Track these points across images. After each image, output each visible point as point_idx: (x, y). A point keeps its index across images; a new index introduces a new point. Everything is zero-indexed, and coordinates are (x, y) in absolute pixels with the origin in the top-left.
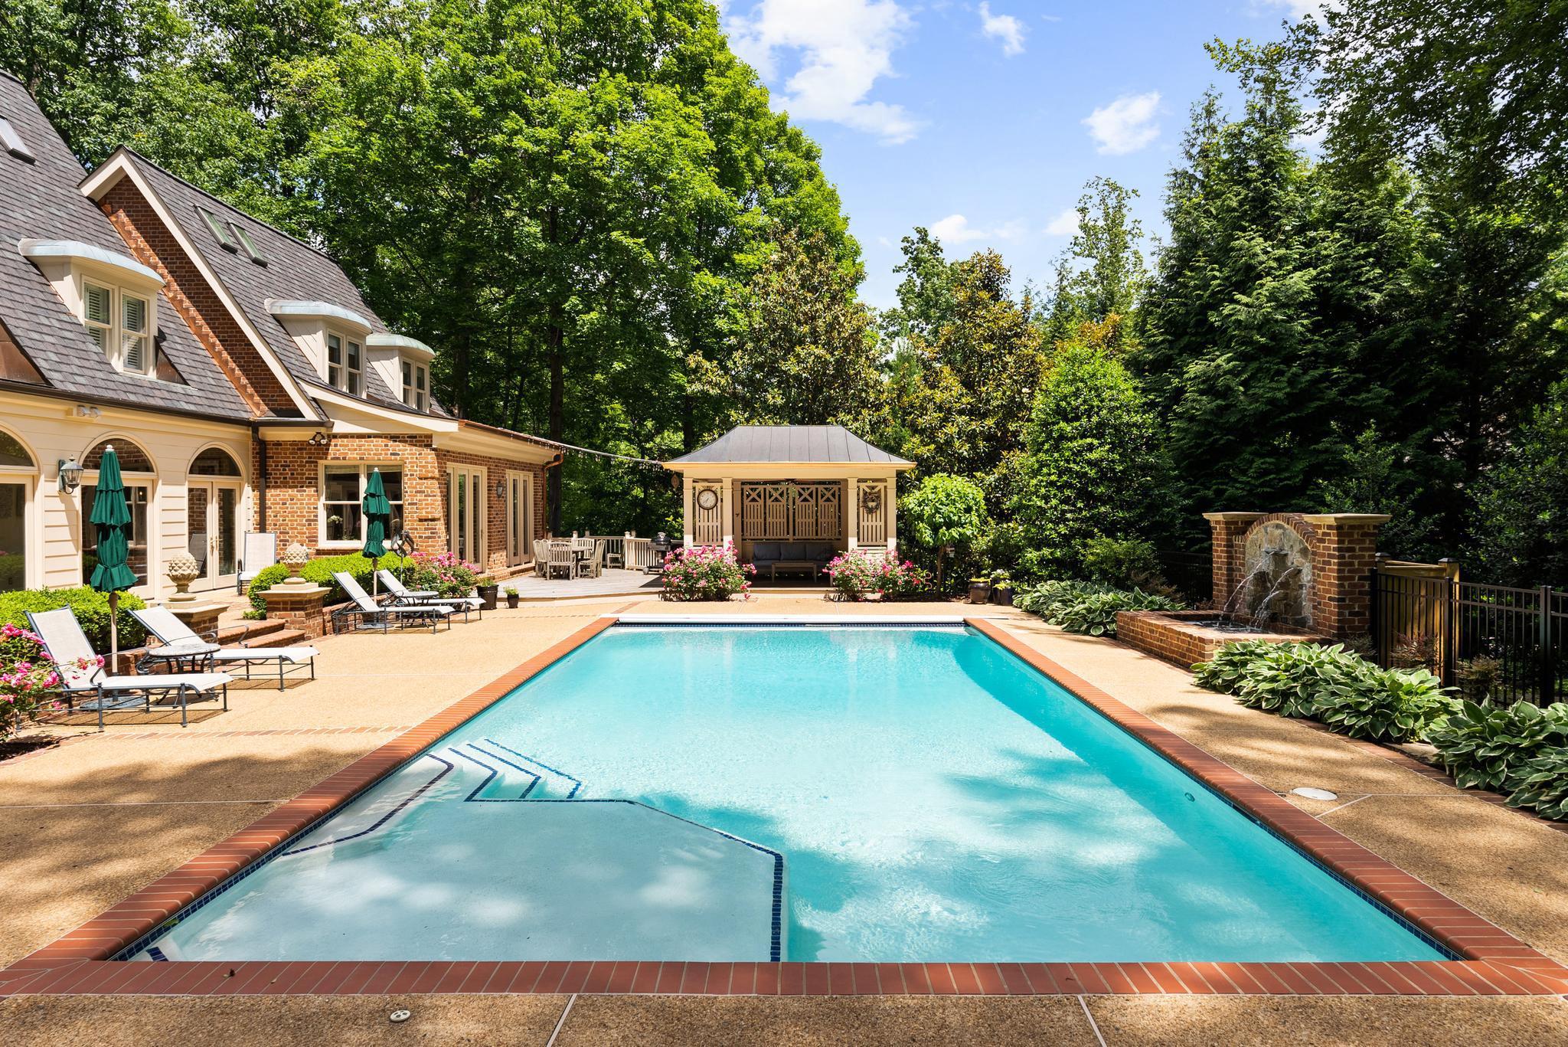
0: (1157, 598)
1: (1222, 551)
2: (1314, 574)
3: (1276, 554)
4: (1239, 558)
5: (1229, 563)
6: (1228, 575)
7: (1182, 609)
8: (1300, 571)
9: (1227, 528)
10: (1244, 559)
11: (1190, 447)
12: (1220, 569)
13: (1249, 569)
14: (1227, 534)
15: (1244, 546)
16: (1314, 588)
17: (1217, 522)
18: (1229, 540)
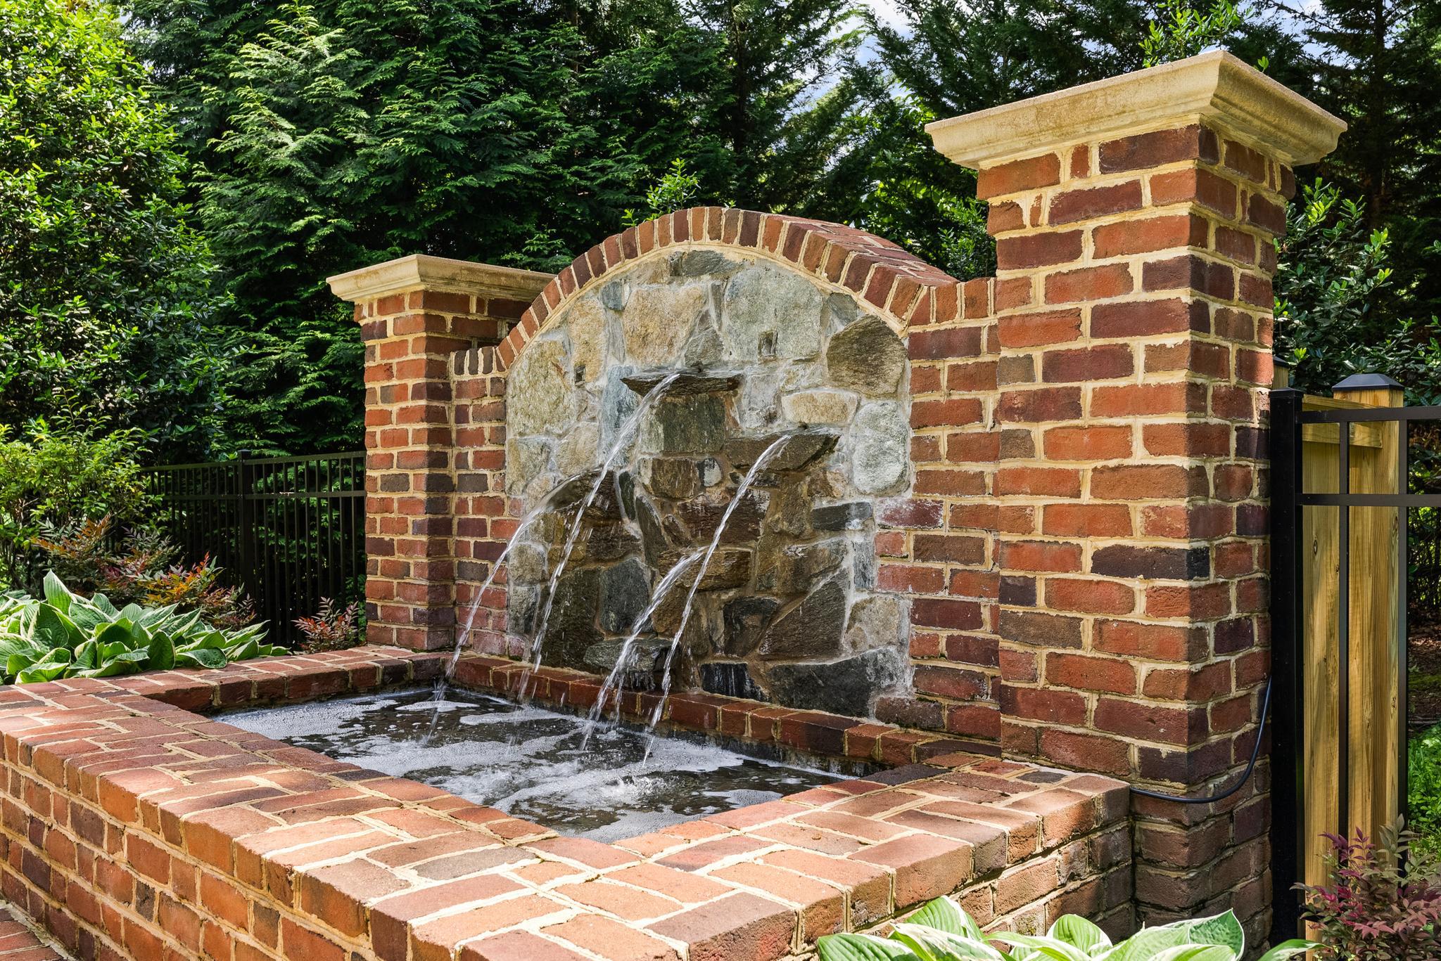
0: (143, 617)
1: (405, 415)
2: (923, 450)
3: (685, 384)
4: (478, 437)
5: (437, 460)
6: (432, 506)
7: (250, 655)
8: (829, 444)
9: (432, 323)
10: (499, 436)
11: (253, 240)
12: (398, 483)
13: (526, 475)
14: (433, 345)
15: (500, 387)
16: (923, 516)
17: (389, 303)
18: (435, 369)
